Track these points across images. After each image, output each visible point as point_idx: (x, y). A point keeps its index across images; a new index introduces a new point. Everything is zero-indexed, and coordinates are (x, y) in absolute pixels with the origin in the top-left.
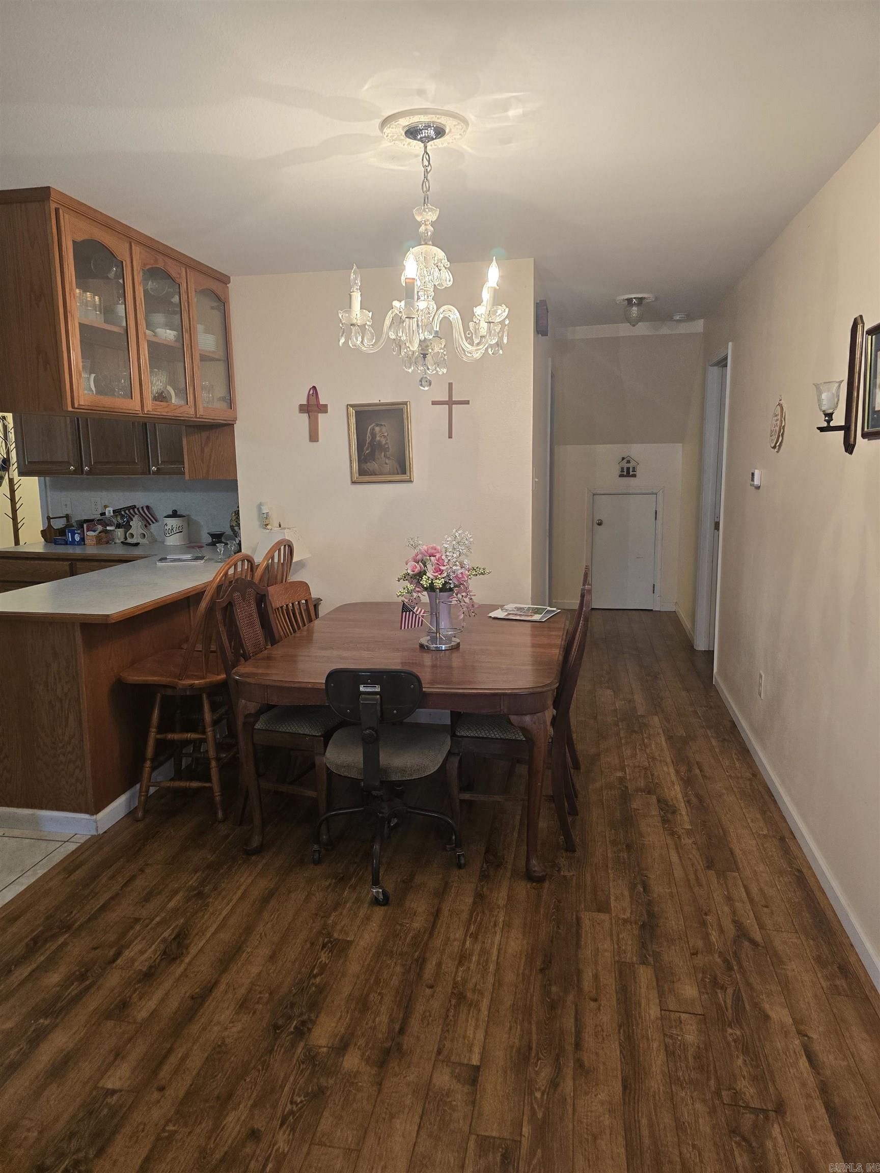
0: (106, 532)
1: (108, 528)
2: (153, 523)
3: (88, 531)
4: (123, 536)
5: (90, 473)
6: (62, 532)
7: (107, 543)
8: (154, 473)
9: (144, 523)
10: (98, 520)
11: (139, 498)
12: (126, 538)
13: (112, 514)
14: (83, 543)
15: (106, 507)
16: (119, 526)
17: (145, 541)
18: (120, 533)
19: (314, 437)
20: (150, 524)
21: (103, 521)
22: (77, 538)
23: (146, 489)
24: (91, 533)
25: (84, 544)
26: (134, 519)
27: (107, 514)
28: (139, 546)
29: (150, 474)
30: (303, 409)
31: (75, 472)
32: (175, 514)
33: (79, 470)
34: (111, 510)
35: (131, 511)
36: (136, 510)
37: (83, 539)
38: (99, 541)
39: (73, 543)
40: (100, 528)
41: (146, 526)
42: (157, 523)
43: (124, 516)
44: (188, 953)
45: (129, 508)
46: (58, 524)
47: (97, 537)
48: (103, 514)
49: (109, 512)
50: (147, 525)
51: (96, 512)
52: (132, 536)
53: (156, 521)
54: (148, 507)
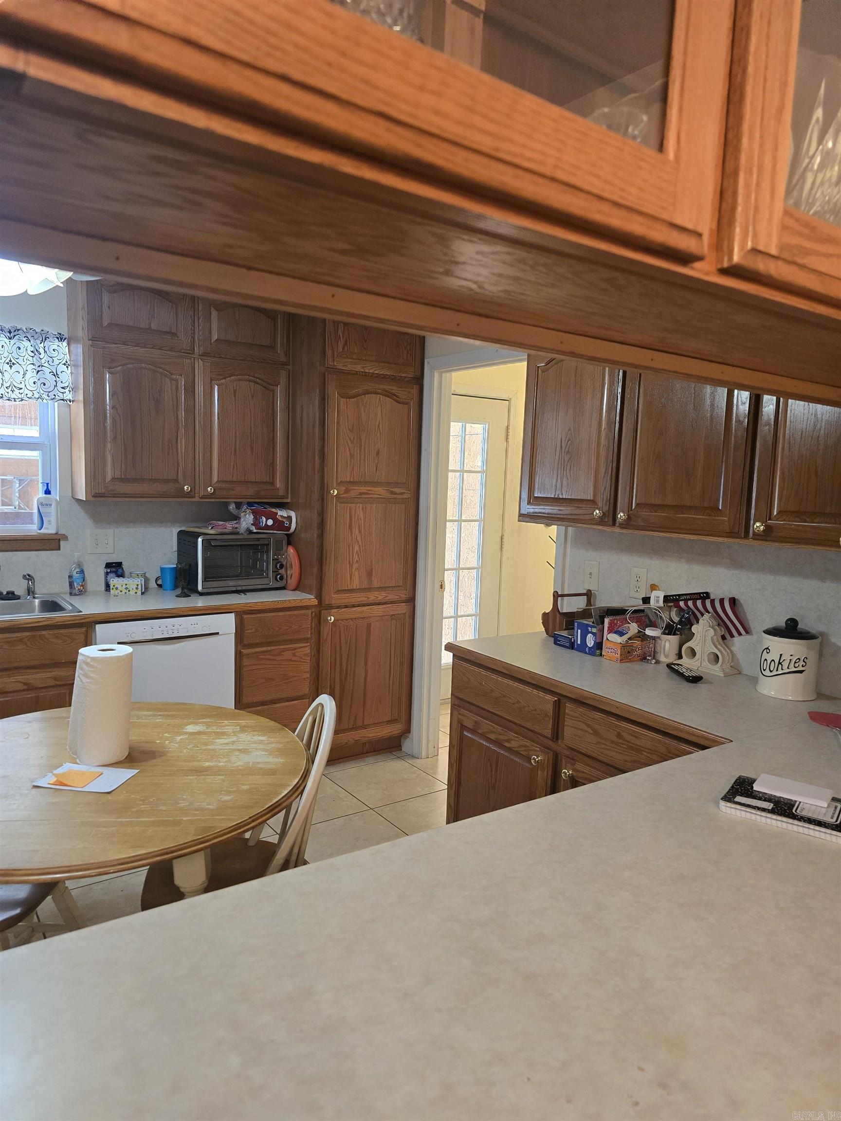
0: (641, 636)
1: (649, 632)
2: (740, 634)
3: (611, 631)
4: (675, 650)
5: (626, 525)
6: (570, 620)
7: (643, 658)
8: (757, 536)
9: (722, 631)
10: (635, 612)
12: (680, 656)
13: (661, 604)
14: (598, 652)
15: (653, 587)
16: (670, 630)
17: (716, 670)
18: (668, 644)
20: (732, 636)
21: (643, 617)
22: (590, 641)
23: (736, 564)
24: (614, 637)
25: (601, 655)
26: (701, 621)
27: (652, 601)
28: (701, 686)
29: (746, 536)
31: (601, 521)
32: (790, 631)
33: (610, 518)
34: (661, 595)
35: (699, 603)
36: (708, 602)
37: (599, 646)
38: (627, 654)
39: (582, 648)
40: (633, 628)
41: (723, 638)
42: (748, 637)
43: (683, 612)
45: (695, 597)
46: (570, 606)
47: (623, 646)
48: (646, 600)
49: (657, 599)
50: (728, 636)
51: (633, 594)
52: (693, 653)
53: (747, 632)
54: (733, 601)
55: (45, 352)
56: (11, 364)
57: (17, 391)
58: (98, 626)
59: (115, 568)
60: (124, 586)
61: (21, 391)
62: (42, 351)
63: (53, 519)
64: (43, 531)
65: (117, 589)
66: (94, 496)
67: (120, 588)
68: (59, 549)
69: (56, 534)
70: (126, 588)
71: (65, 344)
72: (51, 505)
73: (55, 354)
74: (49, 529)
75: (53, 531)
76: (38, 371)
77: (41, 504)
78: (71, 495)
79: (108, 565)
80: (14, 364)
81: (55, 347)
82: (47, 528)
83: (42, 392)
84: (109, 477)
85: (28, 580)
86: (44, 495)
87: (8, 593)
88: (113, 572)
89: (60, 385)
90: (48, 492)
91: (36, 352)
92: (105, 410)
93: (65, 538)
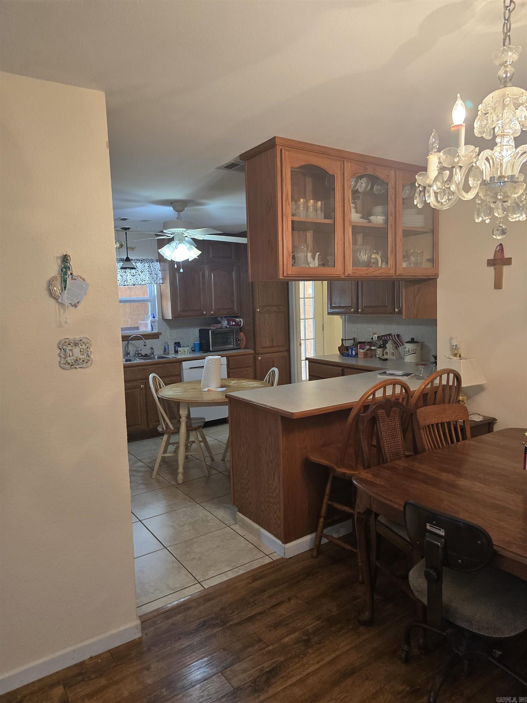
0: (370, 350)
1: (372, 348)
2: (401, 346)
3: (360, 349)
4: (382, 354)
5: (361, 313)
6: (347, 348)
7: (372, 357)
8: (397, 313)
9: (395, 345)
10: (368, 342)
11: (393, 329)
13: (377, 339)
14: (357, 356)
15: (375, 334)
16: (380, 347)
17: (394, 358)
18: (379, 351)
19: (498, 285)
20: (399, 347)
21: (371, 344)
22: (354, 353)
24: (362, 351)
25: (358, 357)
26: (389, 343)
27: (374, 339)
28: (388, 362)
29: (394, 313)
30: (491, 263)
31: (354, 313)
32: (412, 341)
33: (356, 312)
34: (376, 336)
35: (388, 337)
36: (391, 336)
37: (357, 354)
38: (366, 355)
39: (351, 356)
40: (368, 347)
41: (396, 348)
42: (403, 346)
43: (383, 341)
44: (266, 692)
45: (386, 335)
46: (348, 344)
47: (364, 353)
48: (372, 339)
49: (375, 337)
50: (398, 347)
51: (369, 337)
52: (387, 353)
53: (402, 345)
54: (398, 336)
55: (152, 267)
56: (142, 272)
57: (144, 281)
58: (183, 362)
59: (178, 344)
60: (183, 351)
61: (145, 281)
62: (151, 266)
63: (157, 327)
64: (153, 332)
65: (180, 351)
66: (174, 318)
67: (182, 351)
68: (159, 338)
69: (158, 332)
70: (184, 351)
71: (159, 263)
72: (156, 322)
73: (156, 267)
74: (156, 331)
75: (157, 332)
76: (151, 274)
77: (152, 322)
78: (161, 318)
79: (175, 343)
80: (143, 272)
81: (156, 264)
82: (155, 331)
83: (152, 281)
84: (179, 310)
85: (152, 349)
86: (153, 319)
87: (145, 354)
88: (178, 346)
89: (158, 278)
90: (154, 317)
91: (149, 267)
92: (177, 286)
93: (161, 334)
